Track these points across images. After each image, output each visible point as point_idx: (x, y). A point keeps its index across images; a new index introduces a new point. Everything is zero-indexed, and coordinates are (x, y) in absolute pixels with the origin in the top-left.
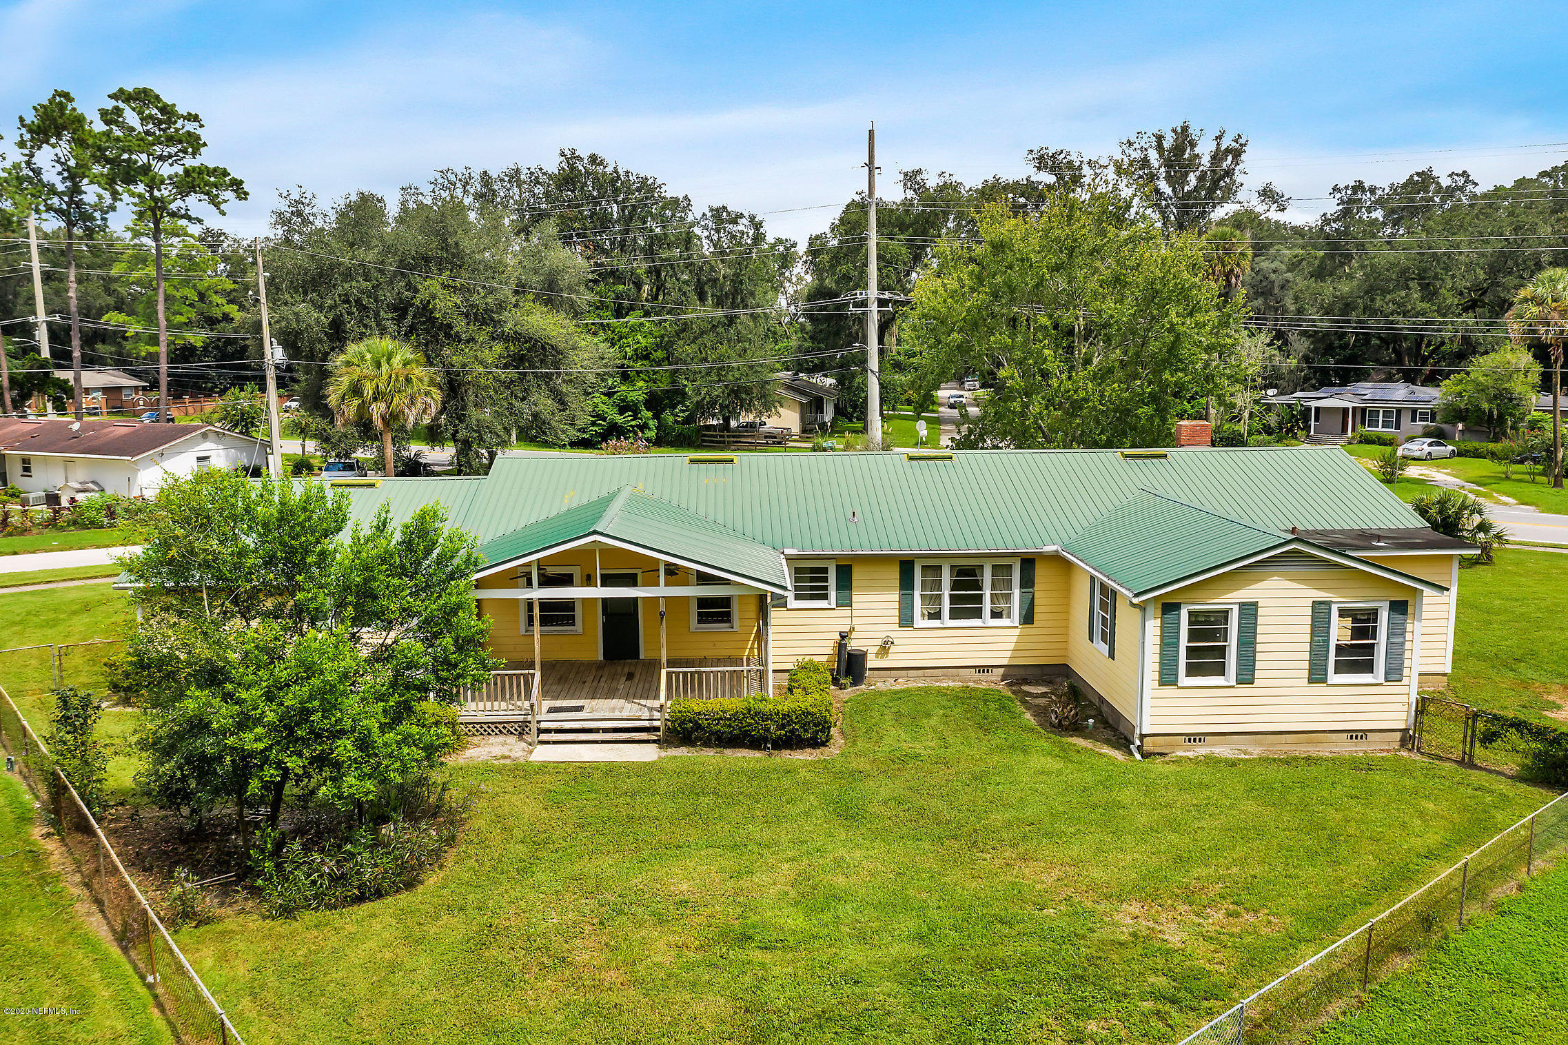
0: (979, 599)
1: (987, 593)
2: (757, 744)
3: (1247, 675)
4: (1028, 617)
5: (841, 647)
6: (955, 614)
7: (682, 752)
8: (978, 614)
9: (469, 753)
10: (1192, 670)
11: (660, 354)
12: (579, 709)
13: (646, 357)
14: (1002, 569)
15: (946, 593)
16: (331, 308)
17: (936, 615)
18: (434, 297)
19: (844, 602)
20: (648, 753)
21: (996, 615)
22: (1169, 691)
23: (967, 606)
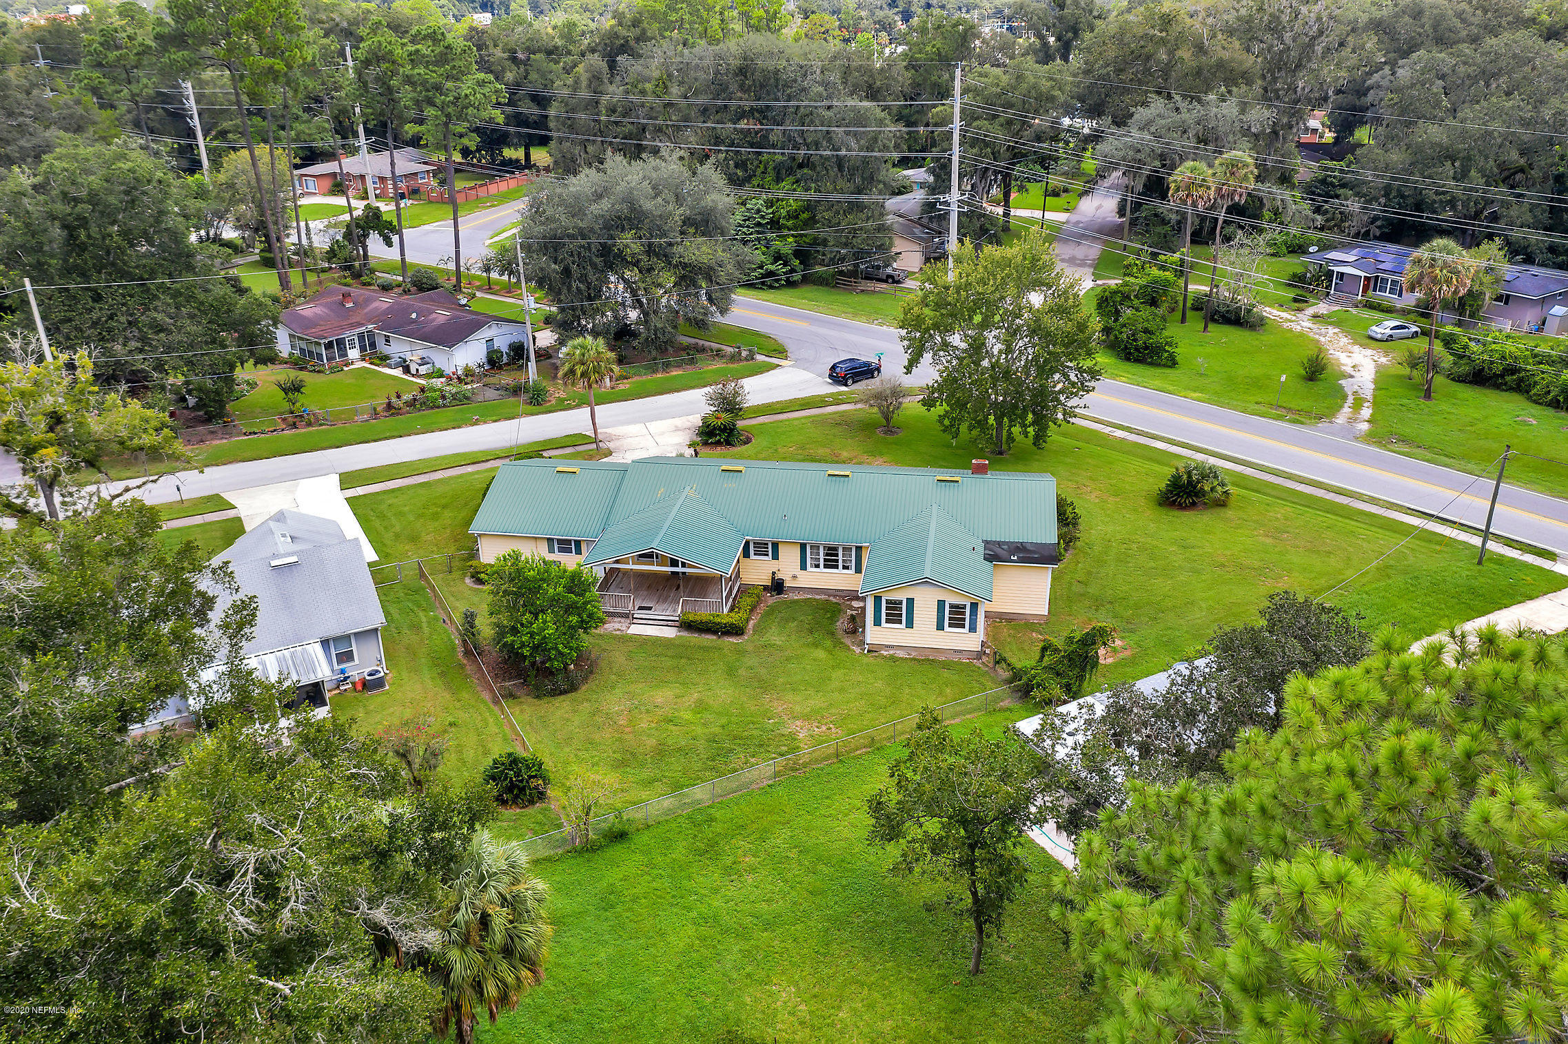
0: (837, 561)
1: (840, 558)
2: (715, 632)
3: (910, 624)
4: (858, 570)
5: (773, 578)
6: (826, 566)
7: (684, 634)
8: (837, 567)
9: (606, 626)
10: (888, 621)
11: (805, 216)
12: (650, 608)
13: (796, 217)
14: (847, 549)
15: (822, 557)
16: (562, 261)
17: (817, 566)
18: (627, 246)
19: (776, 557)
20: (670, 633)
21: (845, 567)
22: (877, 628)
23: (831, 563)
